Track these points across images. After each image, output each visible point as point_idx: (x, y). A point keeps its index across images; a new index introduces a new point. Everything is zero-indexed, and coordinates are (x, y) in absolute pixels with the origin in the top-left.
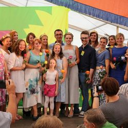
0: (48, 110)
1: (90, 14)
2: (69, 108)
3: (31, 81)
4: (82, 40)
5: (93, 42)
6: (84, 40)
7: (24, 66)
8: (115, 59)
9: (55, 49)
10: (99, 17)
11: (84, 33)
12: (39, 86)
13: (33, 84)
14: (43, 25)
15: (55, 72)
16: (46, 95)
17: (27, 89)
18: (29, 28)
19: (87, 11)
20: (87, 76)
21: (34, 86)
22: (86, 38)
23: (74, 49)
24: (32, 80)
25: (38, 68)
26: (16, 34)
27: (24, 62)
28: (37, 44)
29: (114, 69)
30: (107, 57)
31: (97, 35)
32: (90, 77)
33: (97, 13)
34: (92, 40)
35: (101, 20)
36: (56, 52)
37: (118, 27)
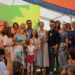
0: (30, 71)
1: (54, 10)
2: (43, 70)
3: (18, 53)
5: (57, 27)
6: (52, 26)
10: (60, 11)
12: (23, 56)
13: (19, 55)
14: (24, 17)
15: (33, 47)
16: (28, 62)
17: (15, 58)
18: (15, 19)
19: (52, 7)
20: (54, 49)
21: (19, 56)
22: (53, 25)
23: (45, 32)
24: (18, 52)
27: (13, 41)
30: (67, 37)
31: (60, 23)
32: (56, 50)
33: (58, 9)
34: (57, 26)
35: (61, 13)
37: (71, 17)
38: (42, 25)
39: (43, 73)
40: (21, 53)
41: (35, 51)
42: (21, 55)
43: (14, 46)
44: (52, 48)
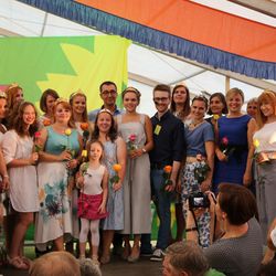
0: (88, 247)
1: (171, 51)
2: (132, 243)
3: (51, 188)
4: (156, 103)
6: (160, 102)
7: (36, 157)
8: (225, 140)
9: (99, 122)
10: (189, 57)
11: (160, 88)
12: (66, 198)
14: (75, 74)
16: (81, 216)
17: (42, 205)
18: (46, 79)
19: (166, 44)
20: (166, 176)
21: (56, 198)
24: (51, 185)
25: (65, 160)
26: (20, 92)
27: (36, 149)
28: (61, 111)
29: (224, 161)
30: (209, 136)
32: (173, 179)
33: (186, 47)
35: (195, 62)
36: (101, 128)
37: (228, 77)
38: (133, 100)
39: (130, 253)
40: (62, 187)
41: (105, 181)
42: (62, 194)
43: (40, 165)
44: (161, 172)
